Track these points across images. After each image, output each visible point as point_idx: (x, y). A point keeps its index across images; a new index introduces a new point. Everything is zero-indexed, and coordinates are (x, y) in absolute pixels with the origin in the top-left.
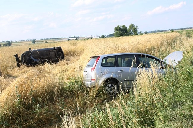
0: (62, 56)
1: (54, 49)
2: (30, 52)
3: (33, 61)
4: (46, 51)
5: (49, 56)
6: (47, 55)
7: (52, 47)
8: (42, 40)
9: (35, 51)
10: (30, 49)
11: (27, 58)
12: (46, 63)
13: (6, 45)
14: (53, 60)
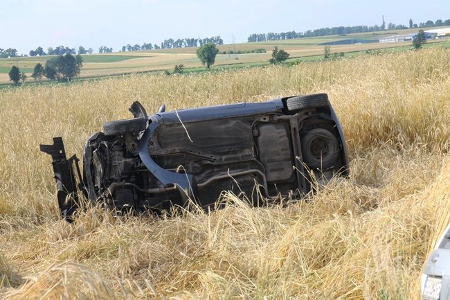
0: (332, 151)
1: (285, 110)
2: (139, 124)
3: (155, 182)
4: (232, 124)
5: (249, 152)
6: (242, 145)
7: (274, 97)
8: (257, 45)
9: (168, 122)
10: (136, 108)
11: (120, 162)
12: (230, 196)
13: (51, 73)
14: (274, 176)
